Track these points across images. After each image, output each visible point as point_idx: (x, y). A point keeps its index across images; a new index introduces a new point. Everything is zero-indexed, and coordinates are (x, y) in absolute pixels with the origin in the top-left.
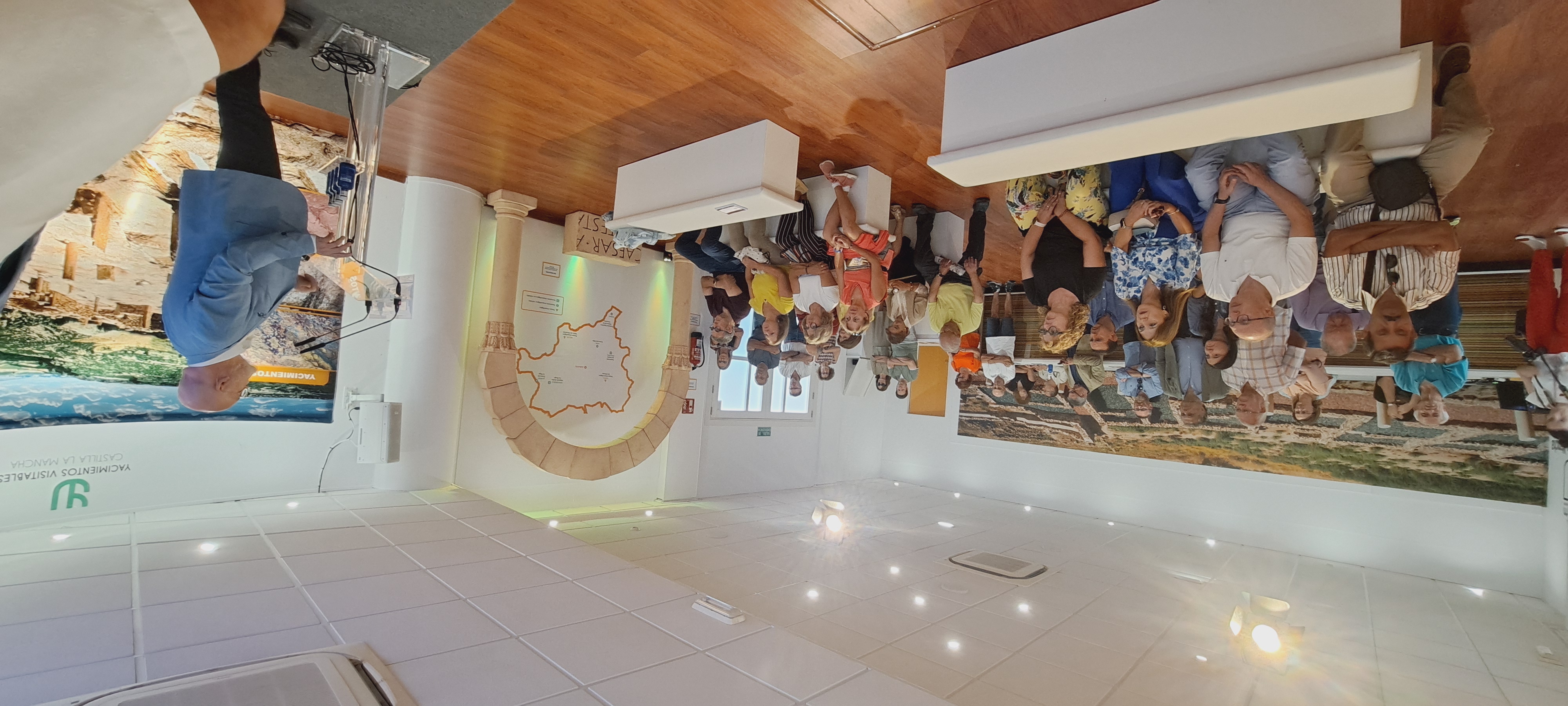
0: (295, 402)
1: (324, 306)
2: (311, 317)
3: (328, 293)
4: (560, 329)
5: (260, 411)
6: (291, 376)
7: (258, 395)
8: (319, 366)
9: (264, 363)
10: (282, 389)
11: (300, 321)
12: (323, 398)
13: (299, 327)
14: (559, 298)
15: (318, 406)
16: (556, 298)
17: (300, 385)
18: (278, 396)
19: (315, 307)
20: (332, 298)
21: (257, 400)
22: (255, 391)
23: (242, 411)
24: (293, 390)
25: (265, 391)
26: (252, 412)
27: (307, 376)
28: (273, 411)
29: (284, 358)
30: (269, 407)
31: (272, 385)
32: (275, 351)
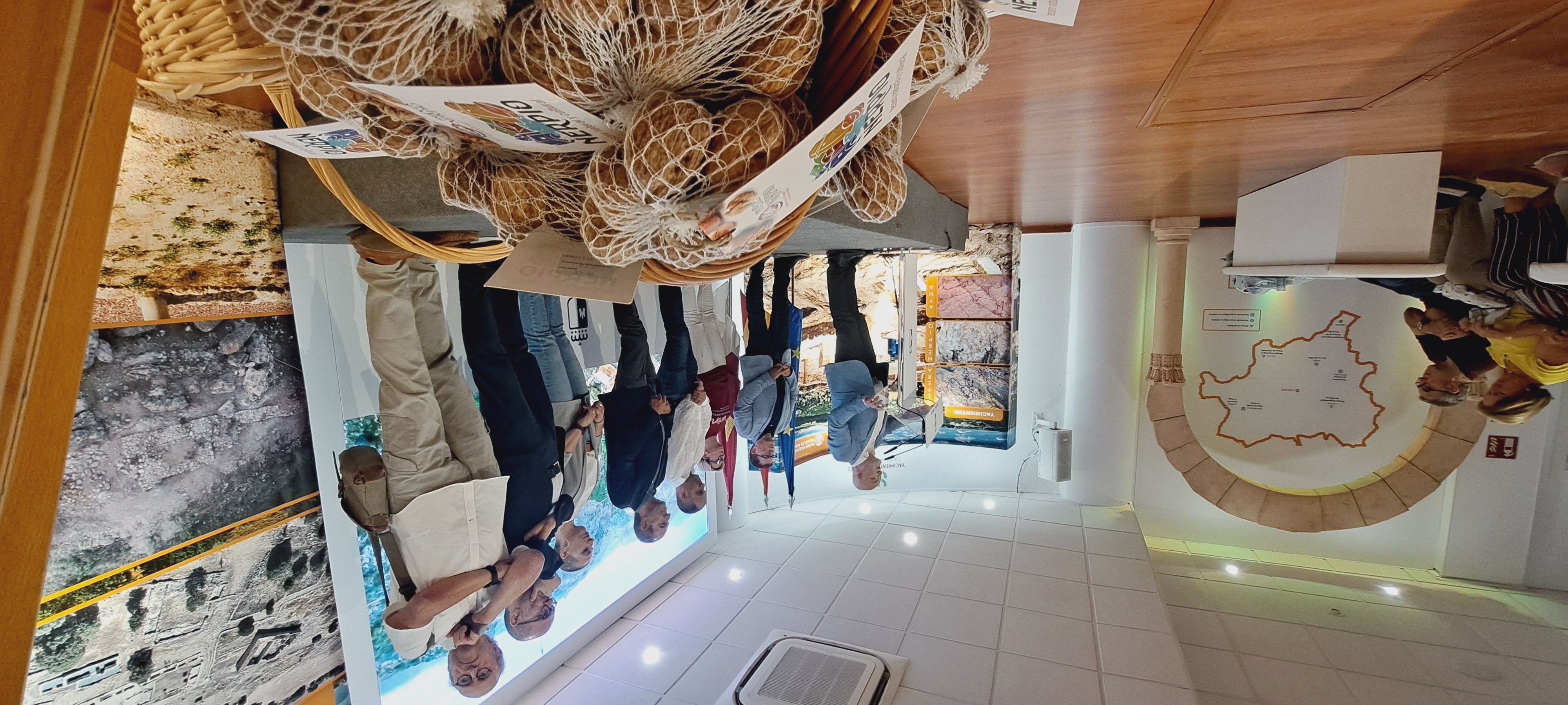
0: (983, 433)
1: (996, 361)
2: (988, 370)
3: (999, 351)
4: (1257, 347)
5: (962, 439)
6: (978, 414)
7: (960, 427)
8: (997, 406)
9: (962, 405)
10: (974, 424)
11: (982, 373)
12: (1000, 430)
13: (981, 379)
14: (1253, 312)
15: (998, 436)
16: (1249, 313)
17: (985, 421)
18: (971, 428)
19: (991, 362)
20: (1002, 354)
21: (959, 431)
22: (958, 425)
23: (951, 438)
24: (980, 425)
25: (963, 424)
26: (957, 439)
27: (989, 414)
28: (969, 439)
29: (973, 401)
30: (967, 436)
31: (968, 421)
32: (967, 396)
